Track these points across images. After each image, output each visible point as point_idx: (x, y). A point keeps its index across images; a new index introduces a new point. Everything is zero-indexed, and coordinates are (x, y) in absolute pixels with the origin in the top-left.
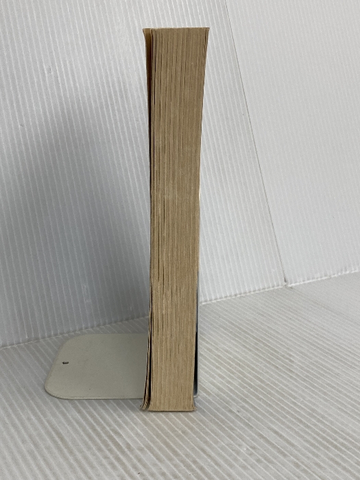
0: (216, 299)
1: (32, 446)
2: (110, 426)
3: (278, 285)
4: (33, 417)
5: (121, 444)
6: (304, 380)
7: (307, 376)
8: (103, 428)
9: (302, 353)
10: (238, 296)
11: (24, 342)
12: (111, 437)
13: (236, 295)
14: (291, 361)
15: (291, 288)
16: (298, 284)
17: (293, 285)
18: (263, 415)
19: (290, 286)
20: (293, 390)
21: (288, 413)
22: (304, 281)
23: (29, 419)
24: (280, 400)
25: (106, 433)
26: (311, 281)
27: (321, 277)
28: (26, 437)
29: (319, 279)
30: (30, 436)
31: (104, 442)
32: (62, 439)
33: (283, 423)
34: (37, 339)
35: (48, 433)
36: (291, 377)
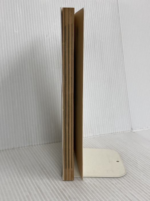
0: (104, 134)
1: (28, 194)
2: (61, 186)
3: (129, 131)
4: (29, 180)
5: (66, 195)
6: (143, 172)
7: (144, 170)
8: (58, 188)
9: (141, 160)
10: (113, 134)
11: (27, 147)
12: (62, 192)
13: (112, 133)
14: (137, 163)
15: (134, 132)
16: (136, 131)
17: (135, 131)
18: (127, 187)
19: (133, 131)
20: (139, 176)
21: (137, 186)
22: (139, 130)
23: (27, 181)
24: (133, 180)
25: (60, 190)
26: (142, 130)
27: (146, 129)
28: (26, 189)
29: (145, 129)
30: (27, 188)
31: (59, 194)
32: (41, 191)
33: (135, 191)
34: (32, 145)
35: (35, 188)
36: (137, 170)
